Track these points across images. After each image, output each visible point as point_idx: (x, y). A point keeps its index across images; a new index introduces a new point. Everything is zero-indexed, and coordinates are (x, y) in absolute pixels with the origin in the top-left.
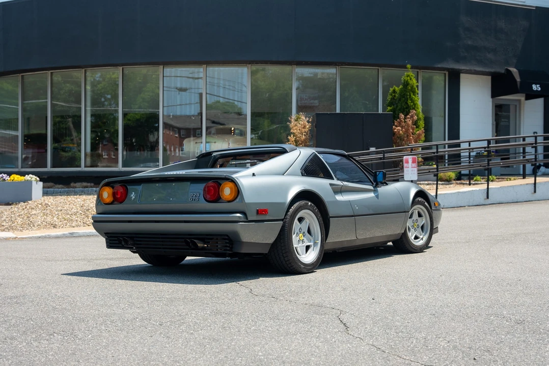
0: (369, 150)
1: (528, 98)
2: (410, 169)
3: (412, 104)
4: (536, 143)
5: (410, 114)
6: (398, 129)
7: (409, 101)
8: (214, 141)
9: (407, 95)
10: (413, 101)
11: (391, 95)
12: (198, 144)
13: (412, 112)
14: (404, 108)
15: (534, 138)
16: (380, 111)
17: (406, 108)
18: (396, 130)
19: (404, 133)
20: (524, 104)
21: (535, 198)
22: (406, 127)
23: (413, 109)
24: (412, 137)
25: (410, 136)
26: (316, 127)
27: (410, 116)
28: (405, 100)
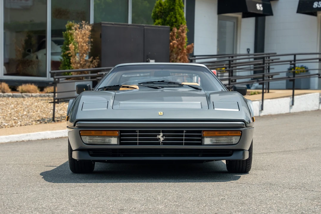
0: (149, 62)
1: (244, 17)
3: (180, 18)
4: (295, 60)
5: (181, 28)
6: (175, 43)
7: (178, 16)
9: (175, 10)
10: (181, 16)
11: (158, 8)
13: (182, 27)
14: (173, 22)
15: (293, 56)
16: (130, 22)
17: (176, 22)
18: (171, 44)
19: (177, 47)
20: (241, 22)
21: (292, 111)
22: (181, 41)
23: (181, 24)
24: (185, 50)
25: (183, 50)
26: (101, 37)
27: (181, 30)
28: (174, 14)
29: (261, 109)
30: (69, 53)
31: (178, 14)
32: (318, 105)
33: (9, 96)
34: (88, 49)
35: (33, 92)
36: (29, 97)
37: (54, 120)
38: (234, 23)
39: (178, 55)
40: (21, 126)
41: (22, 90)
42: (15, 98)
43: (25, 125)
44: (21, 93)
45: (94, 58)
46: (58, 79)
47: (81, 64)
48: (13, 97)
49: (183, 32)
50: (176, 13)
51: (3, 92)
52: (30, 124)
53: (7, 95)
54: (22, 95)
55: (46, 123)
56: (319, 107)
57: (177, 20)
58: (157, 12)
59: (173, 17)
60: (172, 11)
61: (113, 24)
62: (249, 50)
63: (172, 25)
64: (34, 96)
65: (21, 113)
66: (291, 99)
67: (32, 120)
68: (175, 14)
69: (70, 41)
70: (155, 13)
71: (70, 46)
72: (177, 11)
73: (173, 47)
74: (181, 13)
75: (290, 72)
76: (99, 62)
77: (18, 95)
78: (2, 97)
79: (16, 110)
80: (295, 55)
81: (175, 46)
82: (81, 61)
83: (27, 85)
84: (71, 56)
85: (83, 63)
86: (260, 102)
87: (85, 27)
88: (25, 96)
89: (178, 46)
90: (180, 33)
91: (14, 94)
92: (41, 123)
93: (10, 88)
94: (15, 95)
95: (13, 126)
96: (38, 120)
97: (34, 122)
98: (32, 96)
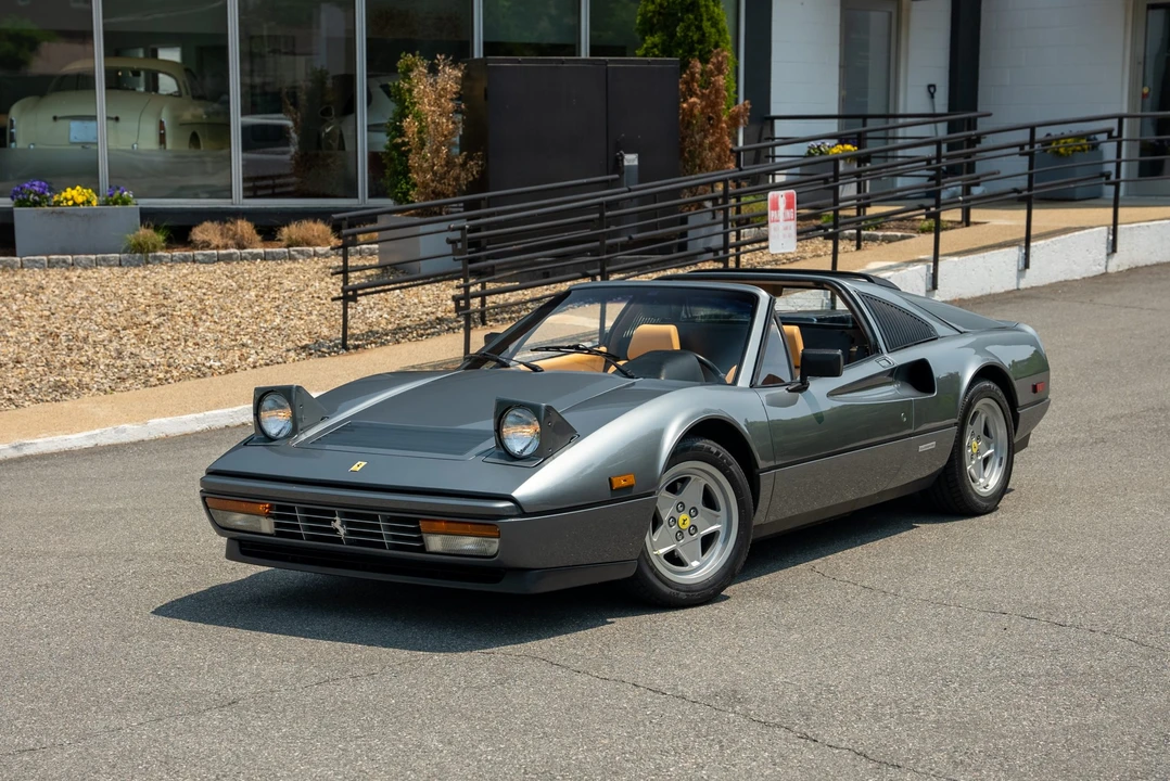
2: (782, 225)
3: (713, 30)
5: (714, 60)
6: (695, 103)
7: (706, 24)
8: (114, 116)
9: (699, 7)
10: (715, 24)
12: (60, 122)
13: (718, 54)
14: (693, 41)
17: (700, 41)
18: (685, 105)
19: (702, 112)
20: (909, 10)
21: (1024, 284)
22: (713, 97)
23: (717, 46)
24: (725, 122)
25: (719, 121)
26: (486, 96)
27: (714, 64)
28: (696, 19)
29: (930, 286)
30: (404, 144)
31: (708, 20)
32: (1103, 263)
33: (255, 257)
34: (452, 133)
35: (319, 241)
36: (309, 256)
37: (345, 347)
38: (891, 13)
39: (705, 137)
40: (255, 367)
41: (290, 238)
42: (270, 262)
43: (267, 365)
44: (288, 246)
45: (469, 158)
46: (354, 235)
47: (435, 174)
48: (265, 258)
49: (719, 69)
50: (701, 16)
51: (241, 246)
52: (280, 360)
53: (249, 253)
54: (289, 252)
55: (323, 355)
56: (1106, 268)
57: (703, 35)
58: (650, 15)
59: (693, 28)
60: (692, 11)
61: (519, 62)
62: (932, 90)
63: (691, 51)
64: (322, 255)
65: (266, 321)
66: (1020, 250)
67: (290, 345)
68: (699, 18)
69: (408, 107)
70: (643, 15)
71: (405, 124)
72: (703, 9)
73: (692, 115)
74: (715, 15)
75: (1045, 151)
76: (482, 165)
77: (278, 254)
78: (237, 259)
79: (256, 309)
80: (1032, 129)
81: (696, 112)
82: (434, 165)
83: (305, 222)
84: (410, 151)
85: (441, 171)
86: (928, 267)
87: (444, 72)
88: (297, 256)
89: (702, 109)
90: (711, 74)
91: (268, 250)
92: (311, 354)
93: (259, 233)
94: (272, 253)
95: (234, 370)
96: (304, 348)
97: (292, 354)
98: (316, 254)
